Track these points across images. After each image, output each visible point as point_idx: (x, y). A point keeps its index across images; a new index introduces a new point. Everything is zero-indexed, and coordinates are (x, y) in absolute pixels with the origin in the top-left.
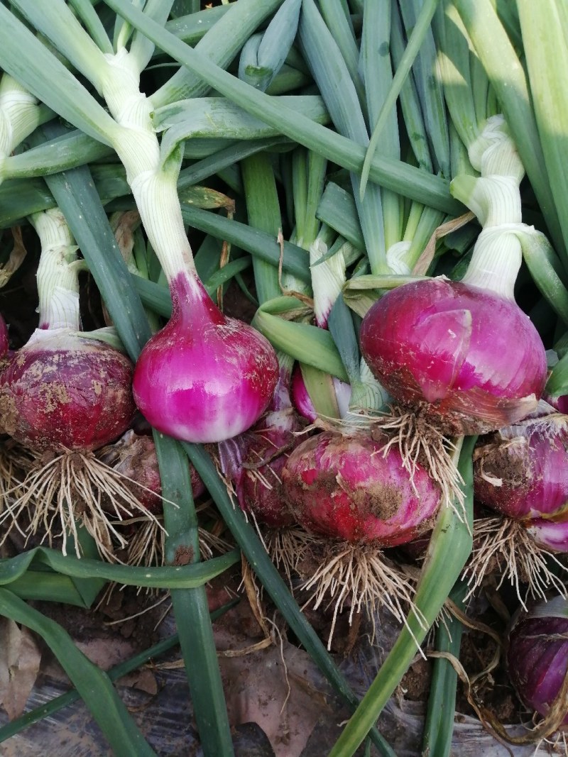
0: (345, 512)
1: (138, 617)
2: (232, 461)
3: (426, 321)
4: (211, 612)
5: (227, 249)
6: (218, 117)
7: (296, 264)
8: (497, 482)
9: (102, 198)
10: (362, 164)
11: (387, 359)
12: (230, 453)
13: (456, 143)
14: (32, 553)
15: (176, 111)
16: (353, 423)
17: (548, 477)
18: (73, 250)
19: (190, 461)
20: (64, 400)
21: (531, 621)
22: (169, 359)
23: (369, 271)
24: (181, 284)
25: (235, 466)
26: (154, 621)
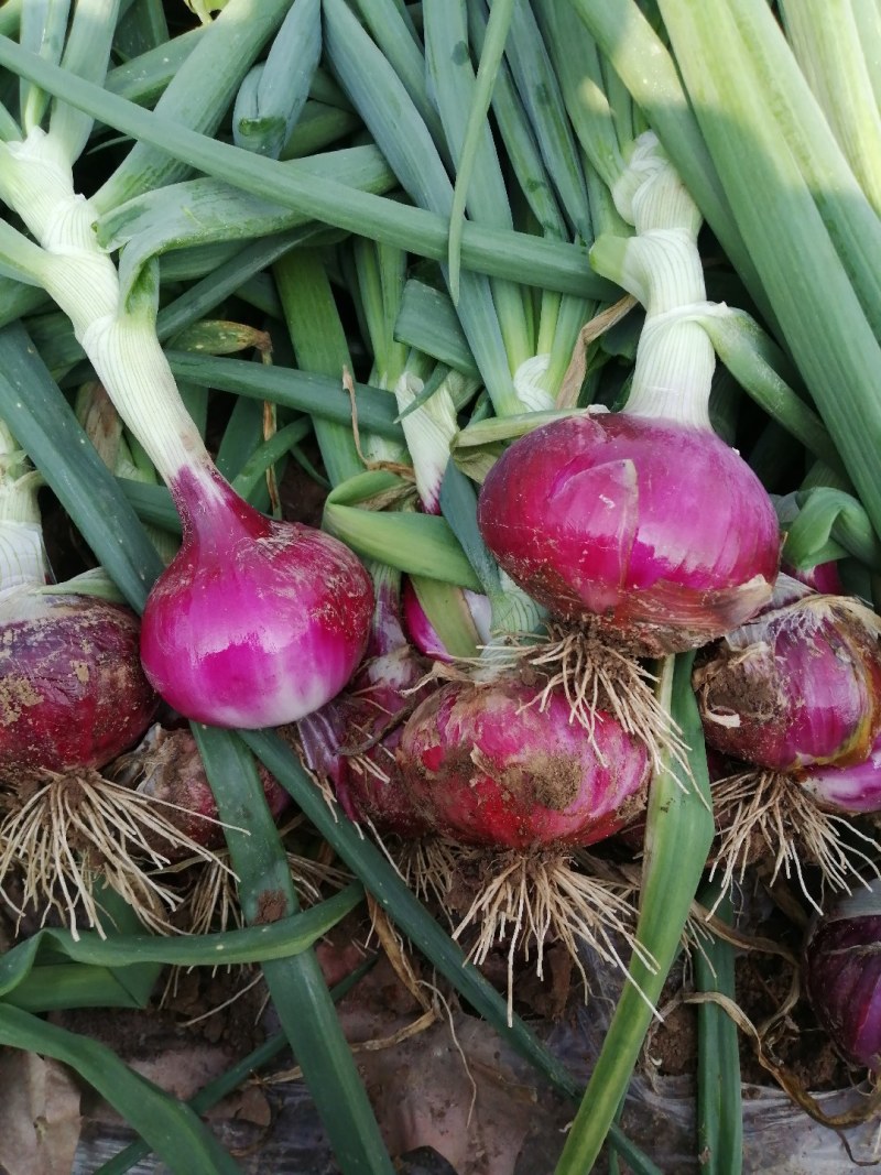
0: (496, 805)
1: (228, 1007)
2: (322, 749)
3: (565, 487)
4: (331, 986)
5: (270, 411)
6: (206, 211)
7: (376, 416)
8: (732, 722)
9: (52, 368)
10: (446, 246)
11: (520, 556)
12: (318, 736)
13: (594, 185)
14: (34, 941)
15: (134, 214)
16: (494, 661)
17: (813, 700)
18: (20, 459)
19: (255, 758)
20: (31, 700)
21: (836, 926)
22: (186, 608)
23: (491, 413)
24: (187, 486)
25: (327, 755)
26: (254, 1008)
